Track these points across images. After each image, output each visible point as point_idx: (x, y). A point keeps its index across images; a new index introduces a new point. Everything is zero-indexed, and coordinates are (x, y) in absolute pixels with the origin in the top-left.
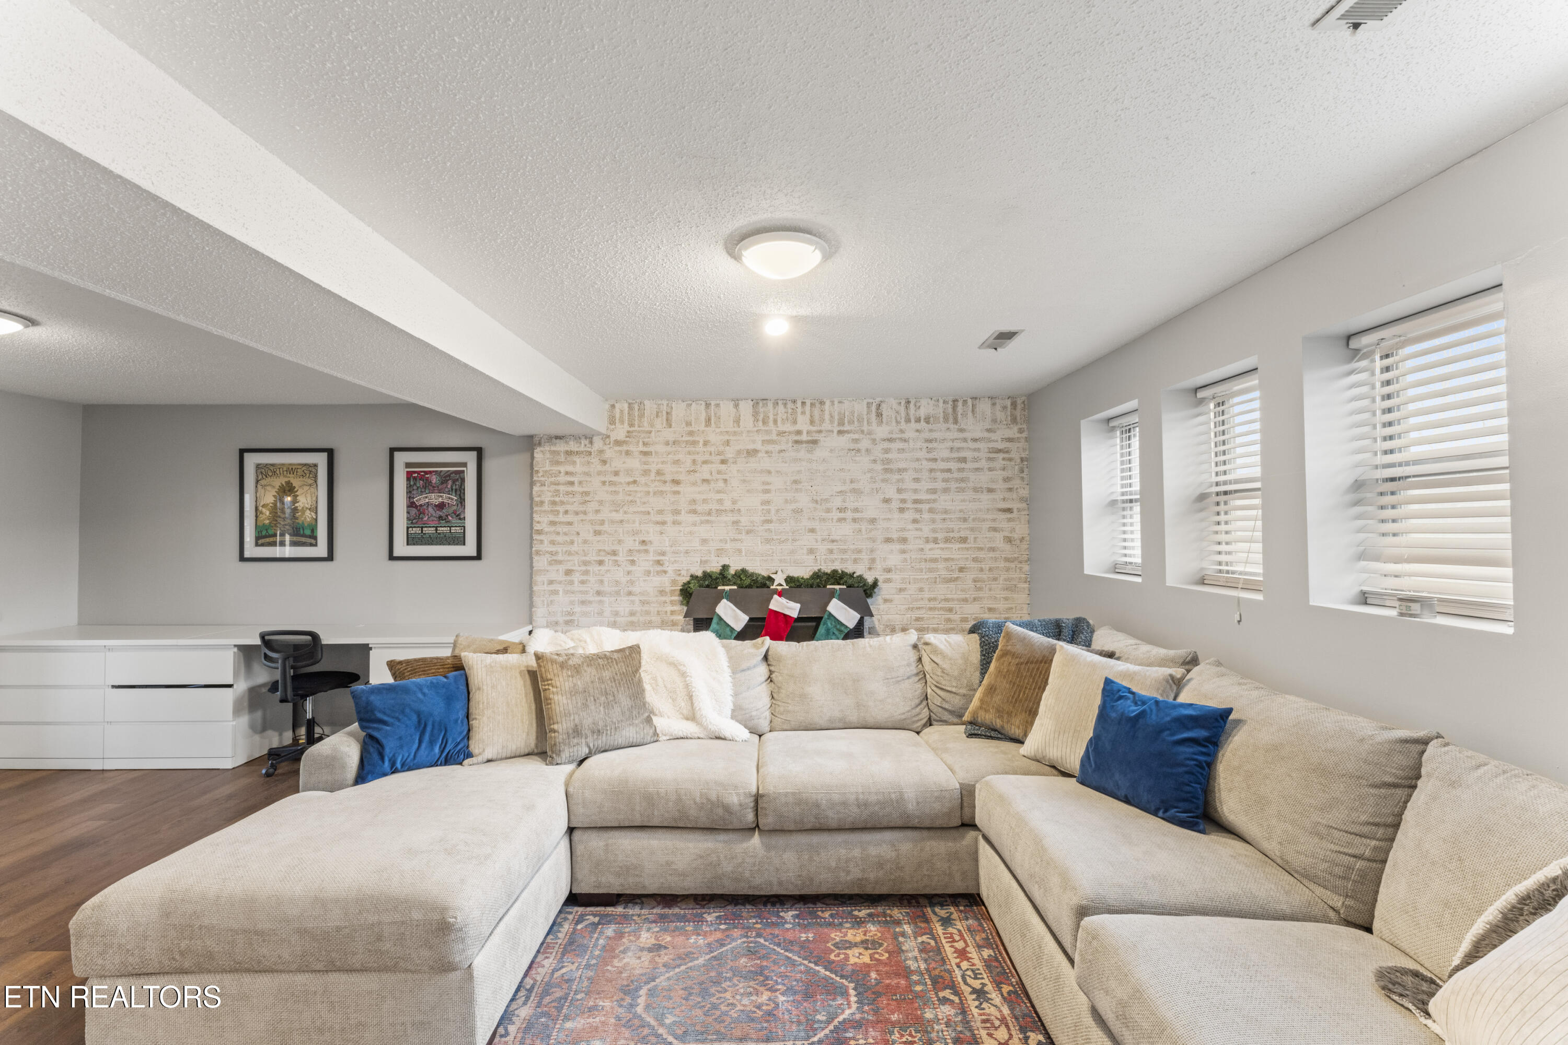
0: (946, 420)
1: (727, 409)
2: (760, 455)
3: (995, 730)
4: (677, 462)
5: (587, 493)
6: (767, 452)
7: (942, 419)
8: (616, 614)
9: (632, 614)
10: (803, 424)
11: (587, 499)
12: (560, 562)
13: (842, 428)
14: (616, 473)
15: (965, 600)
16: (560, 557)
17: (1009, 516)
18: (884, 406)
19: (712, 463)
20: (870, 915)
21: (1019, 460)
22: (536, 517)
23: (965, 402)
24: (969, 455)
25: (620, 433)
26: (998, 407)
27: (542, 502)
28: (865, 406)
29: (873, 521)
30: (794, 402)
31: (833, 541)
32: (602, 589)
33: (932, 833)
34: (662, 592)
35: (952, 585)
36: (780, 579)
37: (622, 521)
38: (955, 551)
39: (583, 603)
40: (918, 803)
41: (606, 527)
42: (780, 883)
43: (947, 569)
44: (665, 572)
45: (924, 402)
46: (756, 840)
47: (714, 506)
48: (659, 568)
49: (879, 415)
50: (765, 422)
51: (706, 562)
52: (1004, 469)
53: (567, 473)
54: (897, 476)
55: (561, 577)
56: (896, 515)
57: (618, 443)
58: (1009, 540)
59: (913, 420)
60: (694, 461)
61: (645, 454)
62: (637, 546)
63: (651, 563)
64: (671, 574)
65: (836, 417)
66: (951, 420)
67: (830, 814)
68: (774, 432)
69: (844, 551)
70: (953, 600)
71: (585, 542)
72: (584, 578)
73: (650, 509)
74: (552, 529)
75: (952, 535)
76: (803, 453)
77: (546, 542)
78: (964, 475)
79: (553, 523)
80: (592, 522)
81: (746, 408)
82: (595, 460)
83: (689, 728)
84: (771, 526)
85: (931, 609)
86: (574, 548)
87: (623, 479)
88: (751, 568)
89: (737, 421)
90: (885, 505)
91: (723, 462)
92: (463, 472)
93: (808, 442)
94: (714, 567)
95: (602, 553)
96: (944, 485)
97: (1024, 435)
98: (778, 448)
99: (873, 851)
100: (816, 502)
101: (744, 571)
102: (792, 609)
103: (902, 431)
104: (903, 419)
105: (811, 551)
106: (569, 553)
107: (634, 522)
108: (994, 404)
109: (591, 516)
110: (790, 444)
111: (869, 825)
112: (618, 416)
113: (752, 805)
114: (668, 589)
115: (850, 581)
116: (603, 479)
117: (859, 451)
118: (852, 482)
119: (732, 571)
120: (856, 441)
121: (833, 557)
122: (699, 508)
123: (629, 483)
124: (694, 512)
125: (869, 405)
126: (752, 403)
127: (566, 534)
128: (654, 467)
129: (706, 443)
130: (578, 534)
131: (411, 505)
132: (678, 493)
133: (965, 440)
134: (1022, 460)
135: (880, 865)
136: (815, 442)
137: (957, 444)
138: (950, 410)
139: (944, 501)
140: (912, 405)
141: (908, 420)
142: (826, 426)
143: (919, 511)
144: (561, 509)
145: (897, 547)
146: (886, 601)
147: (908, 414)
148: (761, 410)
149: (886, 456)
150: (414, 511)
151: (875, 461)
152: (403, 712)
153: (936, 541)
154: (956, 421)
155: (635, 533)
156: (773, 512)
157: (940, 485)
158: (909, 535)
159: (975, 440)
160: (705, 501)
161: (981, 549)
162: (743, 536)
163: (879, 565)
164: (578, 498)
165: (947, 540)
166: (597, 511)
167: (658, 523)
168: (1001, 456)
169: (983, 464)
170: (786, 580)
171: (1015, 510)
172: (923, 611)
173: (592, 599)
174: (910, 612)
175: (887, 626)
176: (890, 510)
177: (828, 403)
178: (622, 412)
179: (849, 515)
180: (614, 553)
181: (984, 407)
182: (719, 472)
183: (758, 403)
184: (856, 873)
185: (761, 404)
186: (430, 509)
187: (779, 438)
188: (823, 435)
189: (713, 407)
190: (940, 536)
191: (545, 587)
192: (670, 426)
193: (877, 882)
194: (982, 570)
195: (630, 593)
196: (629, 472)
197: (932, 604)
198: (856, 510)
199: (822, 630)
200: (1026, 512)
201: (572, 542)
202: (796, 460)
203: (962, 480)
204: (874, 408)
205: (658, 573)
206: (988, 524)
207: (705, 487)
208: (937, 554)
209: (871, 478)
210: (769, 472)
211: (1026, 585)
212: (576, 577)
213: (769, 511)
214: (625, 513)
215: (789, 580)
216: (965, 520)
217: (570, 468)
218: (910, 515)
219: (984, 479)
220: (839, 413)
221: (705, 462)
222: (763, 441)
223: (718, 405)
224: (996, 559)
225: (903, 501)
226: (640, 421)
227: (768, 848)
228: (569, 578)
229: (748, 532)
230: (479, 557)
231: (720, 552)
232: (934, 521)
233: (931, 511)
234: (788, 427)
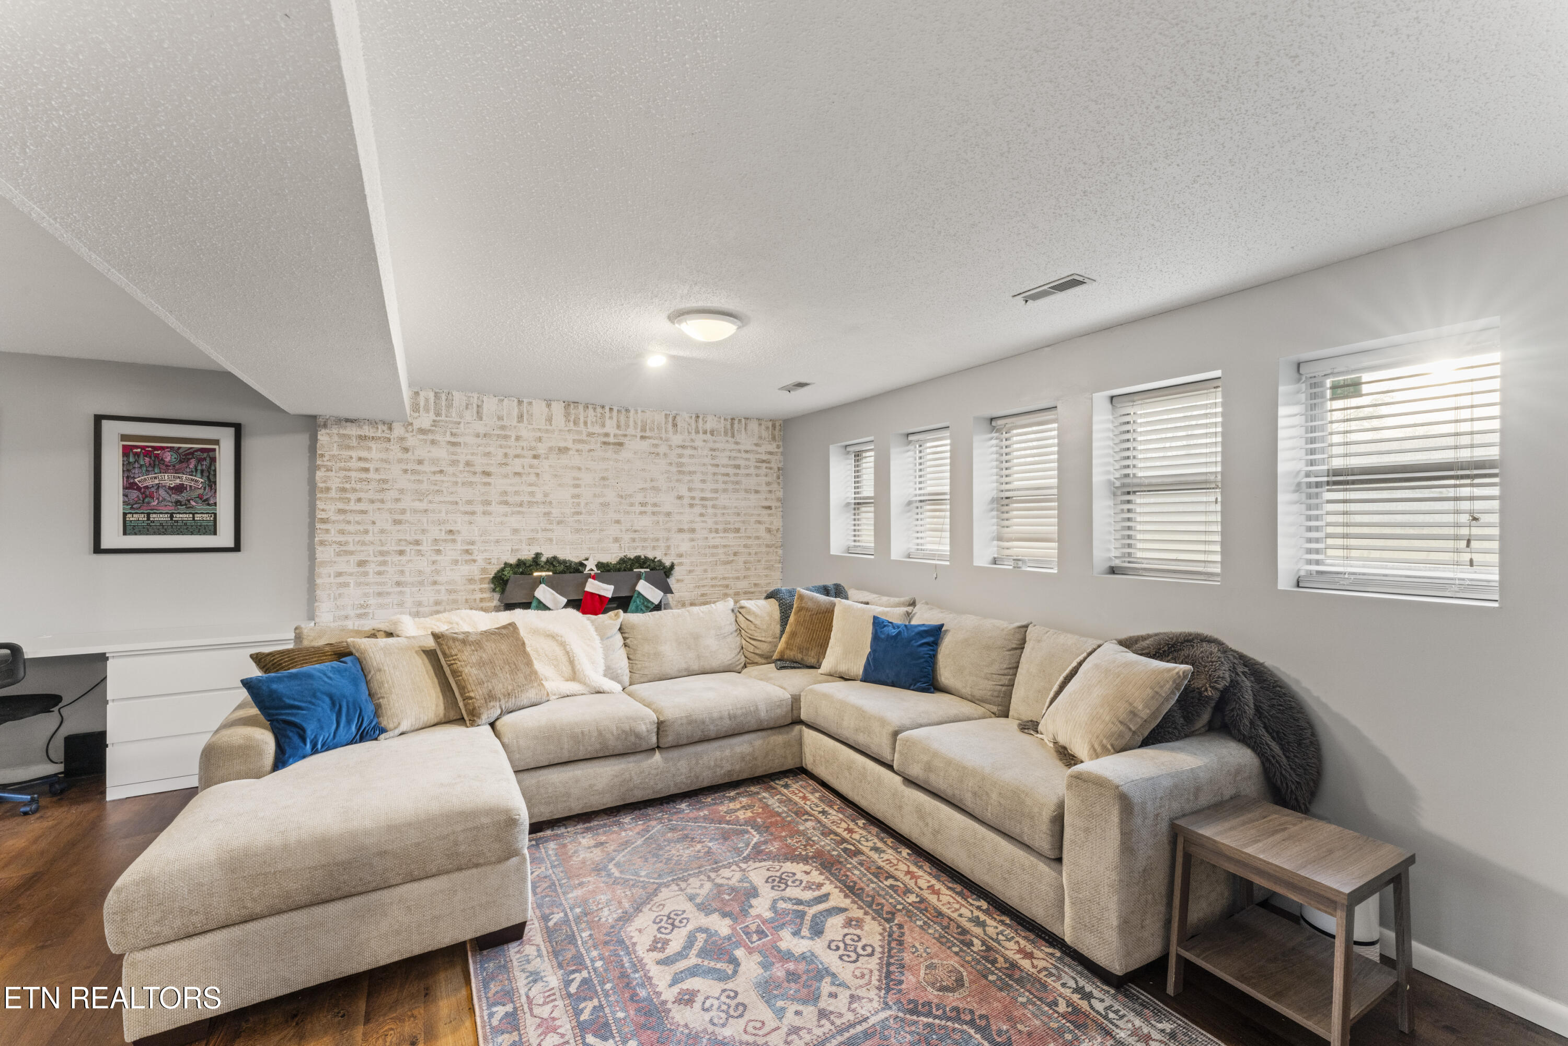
0: (726, 433)
1: (539, 408)
2: (571, 452)
3: (796, 662)
4: (488, 454)
5: (385, 481)
6: (577, 451)
7: (723, 433)
8: (420, 604)
9: (438, 603)
10: (610, 427)
11: (385, 486)
12: (352, 553)
13: (644, 434)
14: (420, 462)
15: (738, 578)
16: (351, 547)
17: (769, 512)
18: (678, 417)
19: (524, 457)
20: (737, 794)
21: (776, 470)
22: (320, 505)
23: (740, 421)
24: (742, 463)
25: (425, 420)
26: (763, 427)
27: (328, 489)
28: (664, 417)
29: (668, 514)
30: (603, 407)
31: (635, 531)
32: (403, 579)
33: (773, 731)
34: (471, 581)
35: (728, 567)
36: (591, 565)
37: (426, 511)
38: (731, 539)
39: (380, 594)
40: (767, 711)
41: (408, 516)
42: (676, 785)
43: (725, 554)
44: (474, 561)
45: (709, 418)
46: (657, 756)
47: (526, 498)
48: (468, 557)
49: (675, 425)
50: (575, 423)
51: (517, 550)
52: (766, 476)
53: (360, 459)
54: (688, 478)
55: (352, 568)
56: (687, 510)
57: (422, 431)
58: (769, 531)
59: (701, 432)
60: (506, 455)
61: (454, 444)
62: (443, 536)
63: (459, 552)
64: (481, 563)
65: (639, 424)
66: (730, 434)
67: (712, 727)
68: (585, 433)
69: (645, 540)
70: (729, 578)
71: (382, 531)
72: (382, 568)
73: (458, 500)
74: (342, 517)
75: (728, 526)
76: (610, 453)
77: (333, 531)
78: (739, 478)
79: (341, 511)
80: (390, 511)
81: (558, 409)
82: (395, 448)
84: (580, 517)
85: (713, 586)
86: (369, 538)
87: (426, 468)
88: (562, 556)
89: (549, 420)
90: (678, 502)
91: (535, 457)
92: (214, 450)
93: (615, 444)
94: (527, 554)
95: (403, 543)
96: (723, 486)
97: (781, 450)
98: (587, 447)
99: (738, 750)
100: (622, 497)
101: (555, 558)
102: (607, 590)
103: (692, 440)
104: (693, 431)
105: (616, 540)
106: (364, 543)
107: (440, 512)
108: (760, 425)
109: (389, 505)
110: (599, 445)
111: (736, 732)
112: (422, 404)
114: (477, 578)
115: (652, 565)
116: (405, 467)
117: (658, 454)
118: (652, 480)
119: (544, 559)
120: (656, 446)
121: (634, 544)
122: (510, 499)
123: (434, 473)
124: (506, 503)
125: (667, 416)
126: (563, 405)
127: (358, 523)
128: (462, 458)
129: (518, 438)
130: (374, 523)
131: (129, 485)
132: (489, 484)
133: (739, 451)
134: (779, 469)
135: (743, 758)
136: (621, 444)
137: (734, 454)
138: (729, 426)
139: (723, 500)
140: (700, 420)
141: (697, 432)
142: (631, 431)
143: (704, 506)
144: (353, 497)
145: (687, 536)
146: (678, 581)
147: (697, 427)
148: (573, 412)
149: (680, 460)
150: (134, 494)
151: (671, 464)
153: (717, 531)
154: (733, 436)
155: (440, 523)
156: (582, 505)
157: (721, 486)
158: (697, 526)
159: (746, 452)
160: (516, 493)
161: (750, 537)
162: (554, 527)
163: (673, 551)
164: (373, 485)
165: (725, 531)
166: (397, 500)
167: (466, 513)
168: (764, 465)
169: (752, 471)
170: (597, 566)
171: (773, 508)
172: (706, 589)
173: (389, 590)
174: (697, 589)
175: (679, 602)
176: (682, 506)
177: (632, 412)
178: (427, 400)
179: (649, 509)
180: (417, 543)
181: (754, 426)
182: (531, 467)
183: (569, 405)
184: (727, 767)
185: (572, 406)
186: (162, 492)
187: (589, 438)
188: (628, 438)
189: (525, 404)
190: (720, 527)
191: (332, 580)
192: (481, 419)
193: (741, 770)
194: (750, 554)
195: (435, 583)
196: (434, 461)
197: (714, 582)
198: (655, 505)
199: (632, 606)
200: (781, 509)
201: (366, 532)
202: (604, 459)
203: (737, 483)
204: (670, 419)
205: (466, 561)
206: (753, 519)
207: (517, 479)
208: (717, 541)
209: (668, 478)
210: (580, 469)
211: (780, 565)
212: (372, 568)
213: (579, 504)
214: (430, 502)
215: (600, 565)
216: (738, 514)
217: (364, 454)
218: (698, 510)
219: (752, 483)
220: (642, 421)
221: (517, 456)
222: (574, 441)
223: (530, 403)
224: (760, 545)
225: (693, 498)
226: (448, 411)
227: (666, 760)
228: (361, 569)
229: (559, 523)
230: (237, 548)
231: (531, 541)
232: (715, 515)
233: (714, 507)
234: (597, 429)
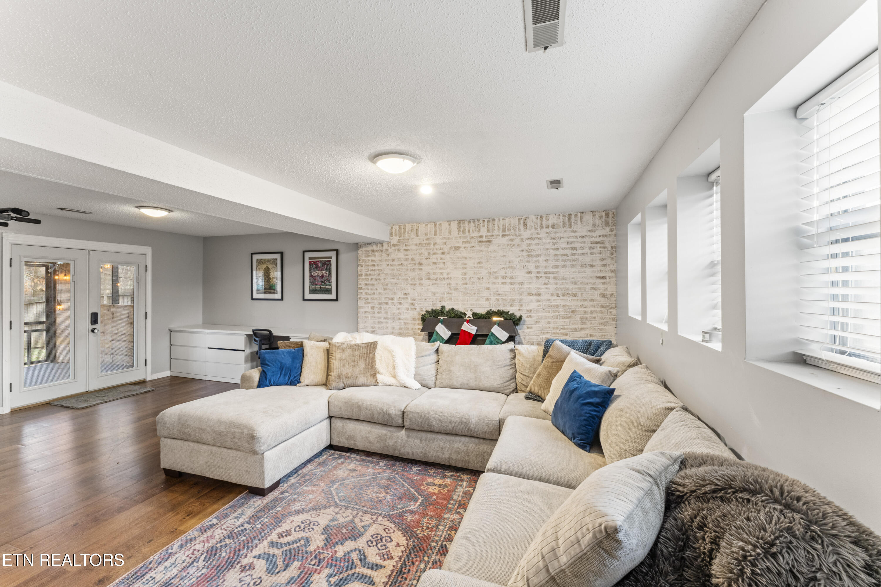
0: (564, 226)
1: (445, 226)
2: (461, 249)
3: (539, 397)
4: (421, 254)
5: (380, 270)
6: (465, 248)
7: (562, 226)
8: (393, 329)
9: (400, 329)
10: (483, 232)
11: (381, 273)
12: (369, 303)
13: (504, 233)
14: (393, 260)
15: (575, 329)
16: (369, 301)
17: (603, 281)
18: (527, 220)
19: (438, 254)
21: (610, 248)
22: (359, 282)
23: (576, 215)
24: (578, 245)
25: (395, 240)
26: (597, 217)
27: (362, 275)
28: (517, 221)
29: (521, 284)
30: (479, 220)
31: (499, 295)
32: (387, 316)
33: (485, 441)
34: (414, 319)
35: (567, 321)
36: (469, 314)
37: (396, 284)
38: (569, 301)
39: (379, 322)
40: (476, 425)
41: (389, 286)
42: (413, 454)
43: (565, 311)
44: (415, 309)
45: (551, 217)
46: (403, 432)
47: (439, 276)
48: (413, 307)
49: (525, 225)
50: (464, 232)
51: (435, 304)
52: (600, 253)
53: (372, 261)
54: (535, 259)
55: (369, 310)
56: (535, 281)
57: (394, 245)
58: (603, 295)
59: (544, 227)
60: (429, 253)
61: (406, 250)
62: (403, 296)
63: (409, 304)
64: (417, 310)
65: (501, 227)
66: (567, 226)
67: (434, 424)
68: (469, 237)
69: (505, 300)
70: (568, 329)
71: (380, 293)
72: (380, 311)
73: (408, 278)
74: (366, 287)
75: (567, 292)
76: (483, 247)
77: (363, 293)
78: (575, 257)
79: (366, 284)
80: (383, 284)
81: (454, 225)
82: (384, 254)
83: (391, 381)
84: (467, 286)
85: (554, 333)
86: (375, 296)
87: (396, 263)
88: (456, 308)
89: (450, 232)
90: (528, 275)
91: (443, 253)
92: (330, 261)
93: (486, 242)
94: (438, 307)
95: (387, 299)
96: (563, 263)
97: (614, 233)
98: (470, 245)
99: (455, 446)
100: (490, 273)
101: (453, 309)
102: (472, 329)
103: (538, 234)
104: (539, 227)
105: (487, 300)
106: (373, 299)
107: (401, 284)
108: (594, 215)
109: (382, 281)
110: (477, 243)
111: (453, 433)
112: (394, 232)
113: (401, 416)
114: (417, 317)
115: (506, 316)
116: (388, 263)
117: (513, 245)
118: (509, 262)
119: (447, 309)
120: (512, 240)
121: (499, 303)
122: (432, 277)
123: (399, 265)
124: (429, 279)
125: (519, 220)
126: (457, 222)
127: (371, 290)
128: (410, 257)
129: (435, 244)
130: (377, 289)
131: (311, 276)
132: (421, 269)
133: (576, 237)
134: (612, 247)
135: (458, 453)
136: (490, 241)
137: (571, 240)
138: (567, 220)
139: (563, 273)
140: (544, 219)
141: (542, 227)
142: (496, 232)
143: (548, 278)
144: (370, 278)
145: (535, 298)
146: (528, 328)
147: (541, 224)
148: (462, 226)
149: (529, 248)
150: (312, 279)
151: (522, 251)
152: (275, 362)
153: (558, 295)
154: (570, 227)
155: (402, 289)
156: (468, 279)
157: (560, 263)
158: (542, 291)
159: (582, 237)
160: (434, 273)
161: (586, 300)
162: (453, 291)
163: (525, 308)
164: (377, 273)
165: (564, 295)
166: (385, 279)
167: (412, 284)
168: (599, 245)
169: (587, 250)
170: (472, 315)
171: (607, 278)
172: (550, 334)
173: (383, 321)
174: (542, 335)
175: (529, 342)
176: (531, 278)
177: (497, 220)
178: (396, 230)
179: (508, 280)
180: (392, 299)
181: (588, 218)
182: (441, 259)
183: (460, 222)
184: (446, 455)
185: (462, 223)
186: (318, 278)
187: (471, 240)
188: (494, 237)
189: (438, 225)
190: (560, 292)
191: (363, 315)
192: (417, 236)
194: (586, 312)
195: (399, 319)
196: (399, 259)
197: (555, 331)
198: (512, 278)
199: (488, 341)
200: (615, 279)
201: (374, 294)
202: (480, 251)
203: (574, 260)
204: (522, 222)
205: (412, 309)
206: (590, 286)
207: (434, 266)
208: (558, 302)
209: (520, 260)
210: (466, 258)
211: (614, 322)
212: (376, 310)
213: (465, 279)
214: (397, 279)
215: (474, 314)
216: (575, 283)
217: (373, 258)
218: (542, 280)
219: (587, 259)
220: (503, 225)
221: (434, 254)
222: (463, 242)
223: (440, 224)
224: (595, 306)
225: (539, 273)
226: (404, 234)
227: (408, 437)
228: (373, 311)
229: (455, 289)
230: (337, 300)
231: (441, 299)
232: (556, 284)
233: (555, 278)
234: (476, 234)
